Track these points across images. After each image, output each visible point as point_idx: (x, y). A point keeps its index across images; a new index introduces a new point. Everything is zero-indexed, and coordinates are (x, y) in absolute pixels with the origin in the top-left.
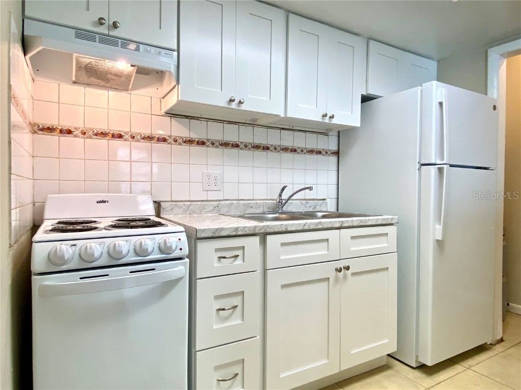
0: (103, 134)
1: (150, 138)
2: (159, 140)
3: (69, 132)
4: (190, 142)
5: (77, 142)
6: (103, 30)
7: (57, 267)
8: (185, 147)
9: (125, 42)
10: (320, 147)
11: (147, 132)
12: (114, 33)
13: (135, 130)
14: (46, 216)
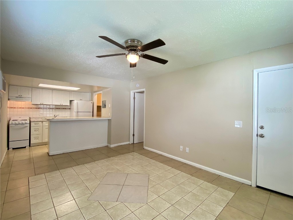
0: (21, 108)
1: (29, 108)
2: (30, 108)
3: (15, 108)
4: (36, 108)
5: (16, 109)
6: (20, 96)
7: (12, 124)
8: (36, 109)
9: (23, 98)
10: (60, 108)
11: (28, 107)
12: (21, 96)
13: (26, 107)
14: (11, 119)
